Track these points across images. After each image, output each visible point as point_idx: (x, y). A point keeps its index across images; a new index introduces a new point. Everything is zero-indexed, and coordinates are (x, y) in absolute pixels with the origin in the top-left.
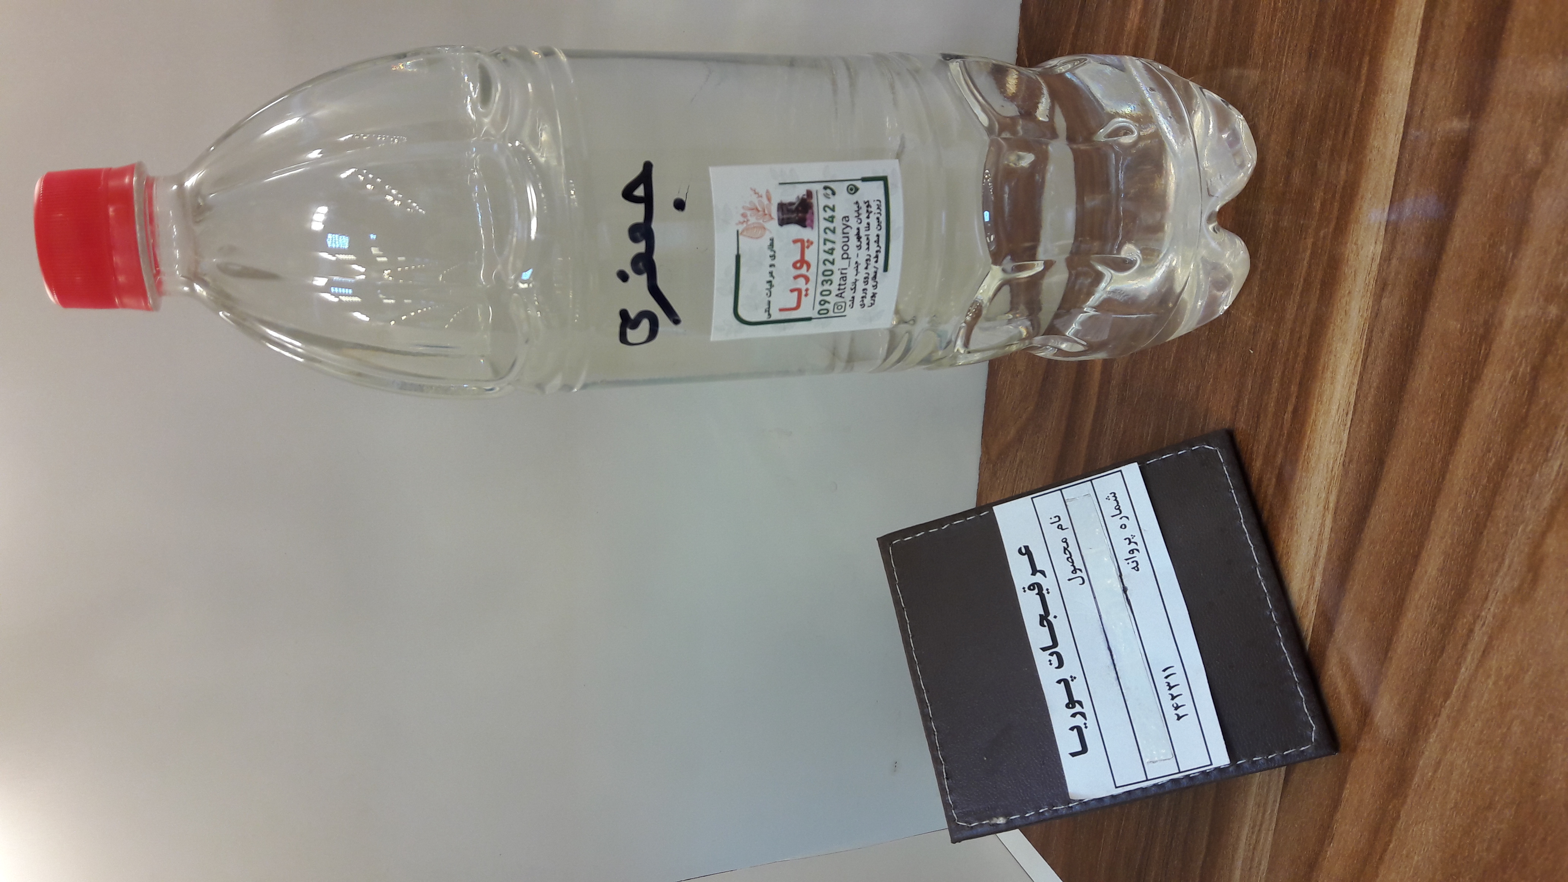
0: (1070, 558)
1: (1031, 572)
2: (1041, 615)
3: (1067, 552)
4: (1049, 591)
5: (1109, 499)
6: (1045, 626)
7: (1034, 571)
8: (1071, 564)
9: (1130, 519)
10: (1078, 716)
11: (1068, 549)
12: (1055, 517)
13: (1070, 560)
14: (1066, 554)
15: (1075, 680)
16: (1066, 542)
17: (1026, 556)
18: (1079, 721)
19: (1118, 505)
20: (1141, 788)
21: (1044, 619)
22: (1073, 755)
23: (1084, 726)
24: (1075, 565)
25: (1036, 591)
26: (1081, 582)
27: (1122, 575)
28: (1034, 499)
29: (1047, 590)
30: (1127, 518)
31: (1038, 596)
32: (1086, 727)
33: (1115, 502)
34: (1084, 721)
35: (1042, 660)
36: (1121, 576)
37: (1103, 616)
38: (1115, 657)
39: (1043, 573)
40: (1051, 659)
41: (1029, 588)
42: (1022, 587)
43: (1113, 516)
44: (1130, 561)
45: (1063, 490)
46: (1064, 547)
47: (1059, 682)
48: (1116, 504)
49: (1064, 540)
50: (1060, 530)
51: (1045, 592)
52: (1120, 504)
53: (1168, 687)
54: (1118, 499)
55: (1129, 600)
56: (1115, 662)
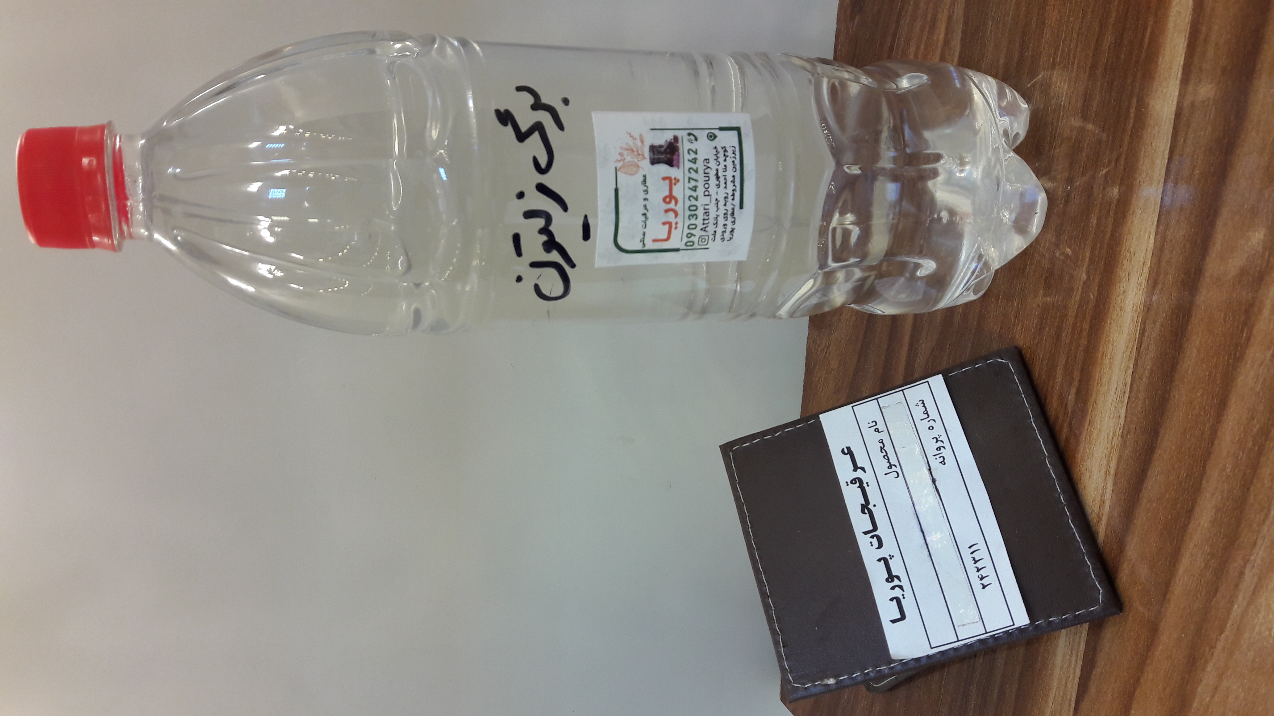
0: (886, 456)
1: (853, 468)
2: (862, 505)
4: (869, 484)
5: (918, 406)
6: (866, 514)
7: (856, 468)
8: (887, 461)
10: (897, 588)
11: (885, 448)
12: (872, 422)
14: (883, 453)
15: (893, 559)
17: (848, 455)
18: (897, 593)
19: (926, 410)
20: (953, 649)
21: (865, 508)
22: (894, 621)
24: (890, 461)
25: (858, 484)
26: (896, 476)
27: (931, 469)
28: (854, 408)
30: (934, 420)
31: (859, 489)
32: (904, 598)
33: (924, 408)
34: (902, 592)
35: (864, 542)
37: (915, 504)
38: (927, 538)
39: (863, 469)
40: (872, 541)
41: (851, 482)
42: (845, 482)
43: (922, 420)
44: (937, 456)
45: (879, 399)
46: (881, 447)
47: (879, 560)
49: (881, 441)
50: (877, 433)
51: (865, 485)
53: (974, 562)
54: (926, 405)
55: (938, 489)
56: (928, 542)
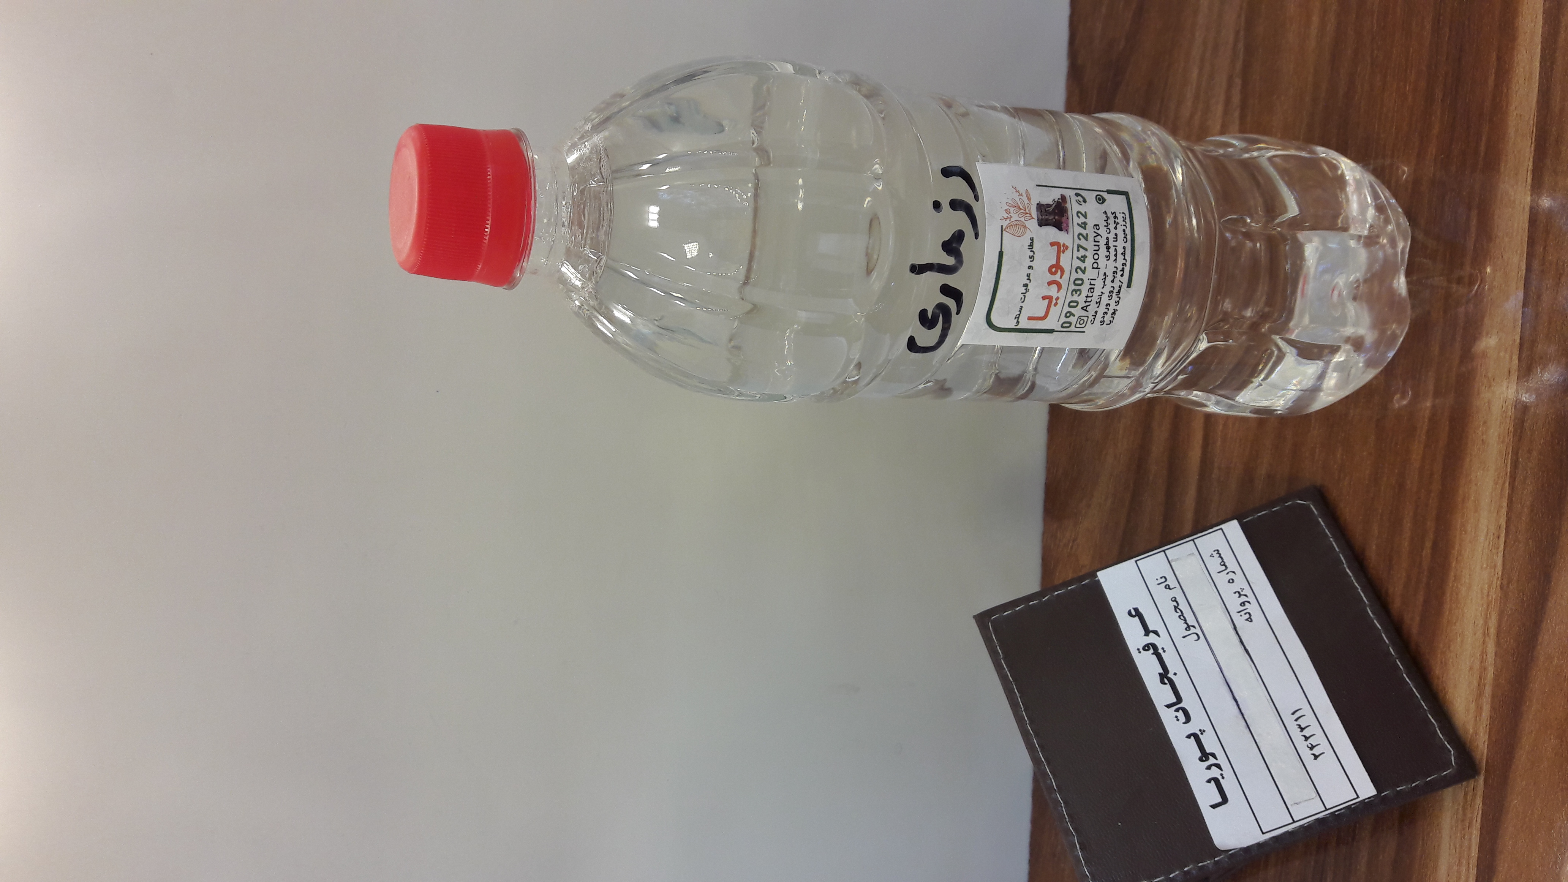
0: (1182, 616)
1: (1143, 632)
2: (1160, 674)
3: (1178, 610)
4: (1165, 649)
5: (1213, 557)
6: (1166, 684)
7: (1147, 632)
8: (1184, 622)
9: (1236, 573)
10: (1213, 768)
11: (1179, 607)
12: (1161, 578)
13: (1182, 617)
14: (1178, 612)
15: (1204, 733)
16: (1175, 601)
17: (1137, 618)
18: (1215, 773)
19: (1223, 561)
20: (1288, 832)
21: (1164, 677)
22: (1214, 806)
23: (1221, 777)
24: (1188, 622)
25: (1152, 651)
26: (1196, 638)
28: (1138, 562)
29: (1163, 649)
30: (1234, 572)
31: (1154, 656)
32: (1223, 778)
33: (1220, 558)
34: (1221, 772)
35: (1169, 718)
36: (1235, 628)
37: (1223, 667)
38: (1241, 706)
39: (1156, 633)
40: (1177, 715)
41: (1144, 649)
42: (1137, 649)
43: (1219, 572)
44: (1242, 613)
45: (1166, 552)
46: (1175, 606)
47: (1189, 737)
48: (1221, 561)
49: (1173, 599)
50: (1168, 590)
51: (1161, 651)
52: (1225, 561)
53: (1299, 730)
54: (1222, 556)
55: (1247, 650)
56: (1243, 711)
